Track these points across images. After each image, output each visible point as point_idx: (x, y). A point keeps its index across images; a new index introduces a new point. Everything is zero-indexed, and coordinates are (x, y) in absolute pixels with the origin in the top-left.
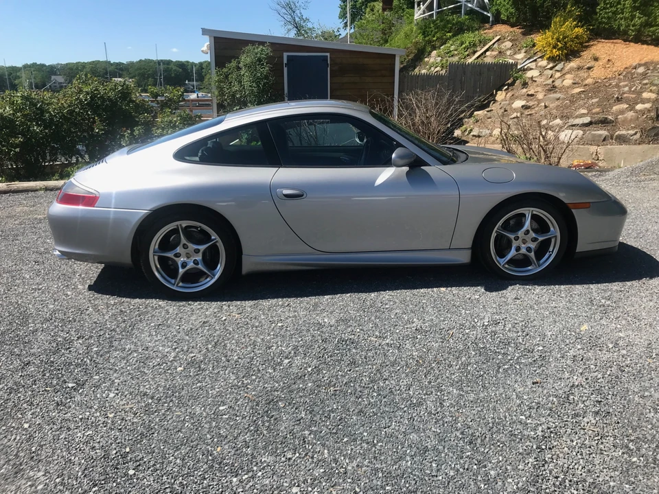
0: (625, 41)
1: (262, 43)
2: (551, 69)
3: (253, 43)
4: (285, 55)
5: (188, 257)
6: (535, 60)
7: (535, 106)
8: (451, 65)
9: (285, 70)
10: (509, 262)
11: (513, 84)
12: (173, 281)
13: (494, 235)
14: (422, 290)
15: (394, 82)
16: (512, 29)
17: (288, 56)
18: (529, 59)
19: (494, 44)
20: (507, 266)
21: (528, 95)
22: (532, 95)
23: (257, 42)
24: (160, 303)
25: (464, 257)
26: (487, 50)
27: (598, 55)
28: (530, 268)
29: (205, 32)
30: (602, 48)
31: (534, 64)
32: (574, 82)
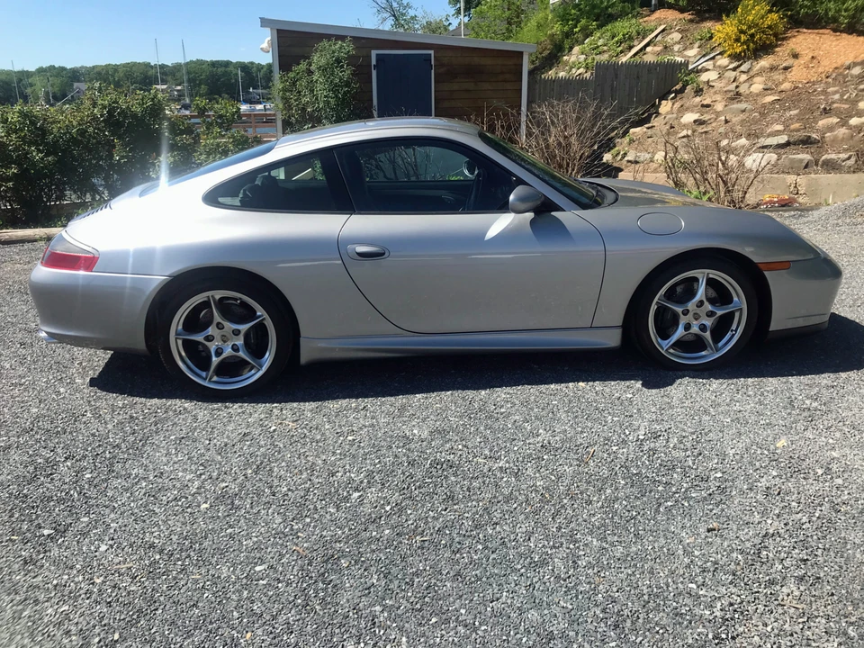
0: (835, 30)
1: (342, 38)
2: (734, 69)
3: (328, 37)
4: (374, 53)
5: (225, 340)
6: (713, 58)
7: (712, 121)
8: (599, 66)
9: (374, 73)
10: (674, 346)
11: (682, 90)
12: (204, 374)
13: (654, 307)
14: (552, 386)
15: (521, 90)
16: (681, 16)
17: (377, 55)
18: (704, 56)
19: (656, 36)
20: (671, 351)
21: (703, 106)
22: (708, 106)
23: (333, 35)
24: (186, 405)
25: (612, 339)
26: (647, 45)
27: (798, 50)
28: (703, 353)
29: (265, 22)
30: (804, 41)
31: (711, 62)
32: (765, 87)
